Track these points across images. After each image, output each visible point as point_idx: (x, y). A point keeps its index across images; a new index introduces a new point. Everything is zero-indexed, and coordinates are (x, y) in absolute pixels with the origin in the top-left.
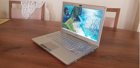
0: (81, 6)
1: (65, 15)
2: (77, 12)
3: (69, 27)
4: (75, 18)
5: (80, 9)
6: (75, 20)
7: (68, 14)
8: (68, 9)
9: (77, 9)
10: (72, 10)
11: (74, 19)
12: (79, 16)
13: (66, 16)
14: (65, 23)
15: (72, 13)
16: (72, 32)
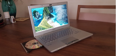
0: (51, 5)
1: (36, 18)
2: (49, 11)
3: (45, 27)
4: (49, 17)
5: (50, 8)
6: (49, 18)
7: (40, 16)
8: (38, 12)
9: (48, 9)
10: (43, 11)
11: (47, 18)
12: (51, 14)
13: (38, 19)
14: (38, 26)
15: (44, 13)
16: (49, 29)
